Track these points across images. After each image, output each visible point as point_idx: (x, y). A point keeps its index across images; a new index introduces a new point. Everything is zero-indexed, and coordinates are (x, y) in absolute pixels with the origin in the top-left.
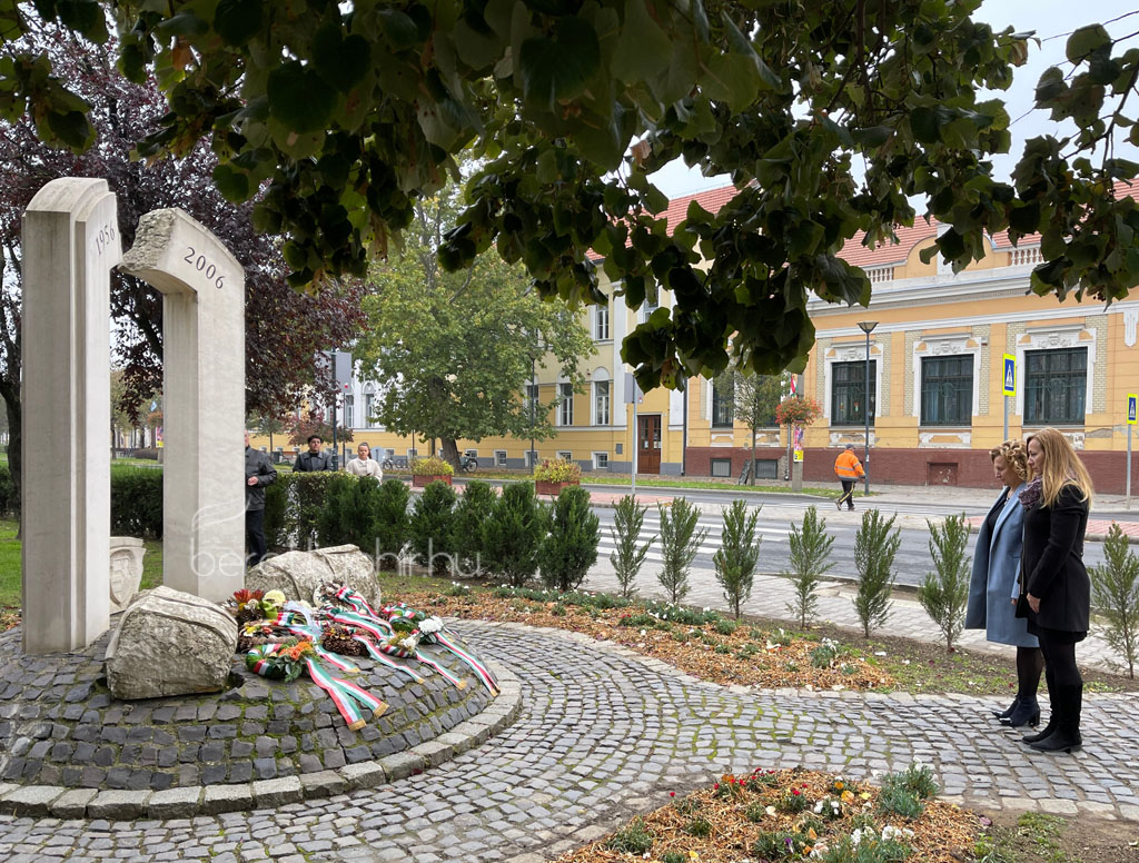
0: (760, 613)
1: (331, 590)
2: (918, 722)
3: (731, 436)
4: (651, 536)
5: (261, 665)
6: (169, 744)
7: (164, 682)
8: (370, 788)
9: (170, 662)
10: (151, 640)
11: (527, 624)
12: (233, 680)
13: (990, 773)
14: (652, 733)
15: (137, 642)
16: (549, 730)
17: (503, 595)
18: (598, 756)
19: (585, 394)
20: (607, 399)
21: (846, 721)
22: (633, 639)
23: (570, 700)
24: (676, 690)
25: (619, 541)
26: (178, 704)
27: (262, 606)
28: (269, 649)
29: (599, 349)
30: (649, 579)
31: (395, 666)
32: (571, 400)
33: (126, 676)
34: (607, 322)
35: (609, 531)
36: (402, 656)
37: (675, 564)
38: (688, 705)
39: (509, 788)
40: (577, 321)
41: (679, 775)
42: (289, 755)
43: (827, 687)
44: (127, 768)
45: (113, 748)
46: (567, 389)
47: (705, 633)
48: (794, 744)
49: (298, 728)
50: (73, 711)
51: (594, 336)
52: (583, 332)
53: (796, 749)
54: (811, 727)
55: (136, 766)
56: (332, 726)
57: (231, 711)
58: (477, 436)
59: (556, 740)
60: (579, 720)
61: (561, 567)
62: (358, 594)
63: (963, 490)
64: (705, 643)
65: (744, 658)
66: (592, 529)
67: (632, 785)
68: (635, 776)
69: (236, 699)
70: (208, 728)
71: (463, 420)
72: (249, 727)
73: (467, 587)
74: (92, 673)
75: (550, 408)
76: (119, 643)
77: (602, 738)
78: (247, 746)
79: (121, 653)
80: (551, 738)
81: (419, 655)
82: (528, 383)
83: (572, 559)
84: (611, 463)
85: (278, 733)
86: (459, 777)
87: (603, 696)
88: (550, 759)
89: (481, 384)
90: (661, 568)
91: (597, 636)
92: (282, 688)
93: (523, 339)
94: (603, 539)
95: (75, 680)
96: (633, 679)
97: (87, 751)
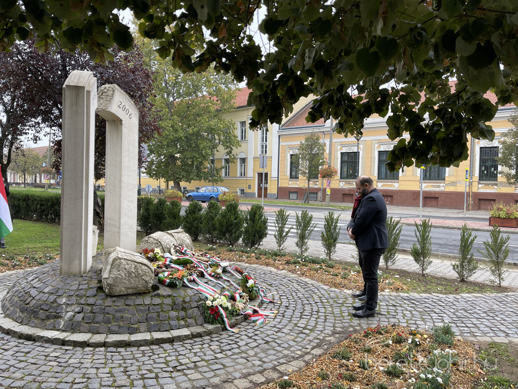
0: (337, 259)
1: (178, 248)
2: (427, 305)
3: (298, 182)
4: (290, 226)
5: (166, 281)
6: (134, 315)
7: (128, 288)
8: (217, 333)
9: (131, 280)
10: (124, 270)
11: (246, 263)
12: (155, 288)
13: (467, 327)
14: (322, 310)
15: (119, 271)
16: (279, 309)
17: (231, 251)
18: (305, 320)
19: (234, 163)
20: (245, 166)
21: (398, 305)
22: (295, 270)
23: (281, 296)
24: (323, 292)
25: (277, 228)
26: (134, 297)
27: (155, 255)
28: (166, 274)
29: (242, 144)
30: (291, 244)
31: (215, 281)
32: (229, 166)
33: (114, 285)
34: (245, 133)
35: (274, 225)
36: (217, 277)
37: (302, 238)
38: (331, 298)
39: (275, 333)
40: (233, 132)
41: (341, 328)
42: (183, 319)
43: (384, 291)
44: (118, 325)
45: (111, 316)
46: (227, 161)
47: (324, 267)
48: (382, 314)
49: (185, 308)
50: (91, 301)
51: (239, 139)
52: (236, 137)
53: (384, 316)
54: (385, 307)
55: (121, 324)
56: (198, 307)
57: (157, 301)
58: (189, 181)
59: (284, 313)
60: (289, 304)
61: (252, 238)
62: (188, 250)
63: (395, 207)
64: (325, 271)
65: (345, 278)
66: (265, 222)
67: (324, 332)
68: (324, 328)
69: (158, 295)
70: (149, 308)
71: (183, 173)
72: (166, 308)
73: (215, 247)
74: (94, 284)
75: (221, 169)
76: (111, 271)
77: (303, 312)
78: (167, 316)
79: (112, 276)
80: (282, 312)
81: (223, 277)
82: (211, 158)
83: (257, 235)
84: (246, 193)
85: (177, 310)
86: (252, 328)
87: (294, 294)
88: (285, 321)
89: (191, 158)
90: (296, 240)
91: (278, 268)
92: (176, 291)
93: (209, 139)
94: (269, 228)
95: (88, 287)
96: (303, 287)
97: (100, 318)
